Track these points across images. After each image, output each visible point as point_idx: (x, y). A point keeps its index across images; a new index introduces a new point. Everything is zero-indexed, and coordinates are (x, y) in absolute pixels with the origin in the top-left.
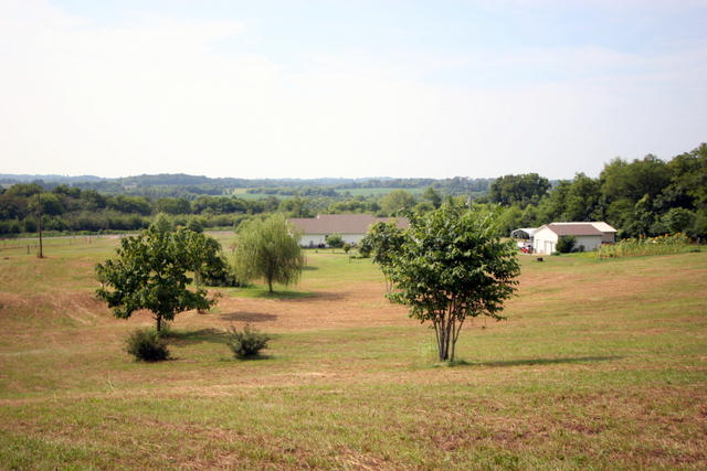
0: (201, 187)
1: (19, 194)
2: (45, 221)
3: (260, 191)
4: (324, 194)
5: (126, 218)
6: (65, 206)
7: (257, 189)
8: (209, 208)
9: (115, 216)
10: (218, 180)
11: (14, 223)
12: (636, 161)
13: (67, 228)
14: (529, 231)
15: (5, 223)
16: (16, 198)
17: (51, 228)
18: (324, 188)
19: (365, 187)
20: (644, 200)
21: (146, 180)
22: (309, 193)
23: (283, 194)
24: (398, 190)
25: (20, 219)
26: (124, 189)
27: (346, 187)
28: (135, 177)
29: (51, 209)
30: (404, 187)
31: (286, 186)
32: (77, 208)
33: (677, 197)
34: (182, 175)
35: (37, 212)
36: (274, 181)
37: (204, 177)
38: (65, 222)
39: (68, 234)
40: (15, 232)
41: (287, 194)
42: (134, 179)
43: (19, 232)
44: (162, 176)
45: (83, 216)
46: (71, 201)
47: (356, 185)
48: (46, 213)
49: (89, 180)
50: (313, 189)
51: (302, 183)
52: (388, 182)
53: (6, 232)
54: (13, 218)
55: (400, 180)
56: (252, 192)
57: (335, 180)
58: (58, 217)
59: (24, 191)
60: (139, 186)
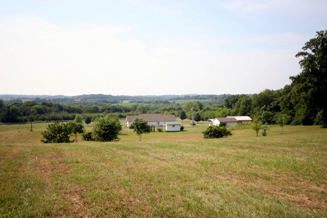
0: (108, 100)
1: (27, 106)
2: (38, 117)
3: (134, 102)
4: (163, 103)
5: (70, 115)
6: (46, 110)
7: (133, 101)
8: (107, 110)
9: (66, 114)
10: (117, 97)
11: (25, 117)
12: (273, 90)
13: (46, 120)
14: (212, 120)
15: (21, 118)
16: (26, 107)
17: (40, 120)
18: (163, 100)
19: (183, 99)
20: (264, 107)
21: (85, 97)
22: (156, 102)
23: (145, 103)
24: (196, 101)
25: (28, 116)
26: (74, 101)
27: (174, 99)
28: (80, 96)
29: (40, 112)
30: (201, 99)
31: (147, 99)
32: (50, 111)
33: (275, 106)
34: (101, 95)
35: (34, 113)
36: (143, 96)
37: (110, 95)
38: (46, 117)
39: (46, 122)
40: (25, 121)
41: (147, 103)
42: (79, 97)
43: (27, 121)
44: (92, 95)
45: (53, 114)
46: (48, 108)
47: (178, 98)
48: (38, 113)
49: (60, 97)
50: (158, 100)
51: (154, 97)
52: (193, 97)
53: (22, 121)
54: (25, 115)
55: (199, 96)
56: (131, 102)
57: (171, 96)
58: (43, 115)
59: (30, 104)
60: (81, 100)
